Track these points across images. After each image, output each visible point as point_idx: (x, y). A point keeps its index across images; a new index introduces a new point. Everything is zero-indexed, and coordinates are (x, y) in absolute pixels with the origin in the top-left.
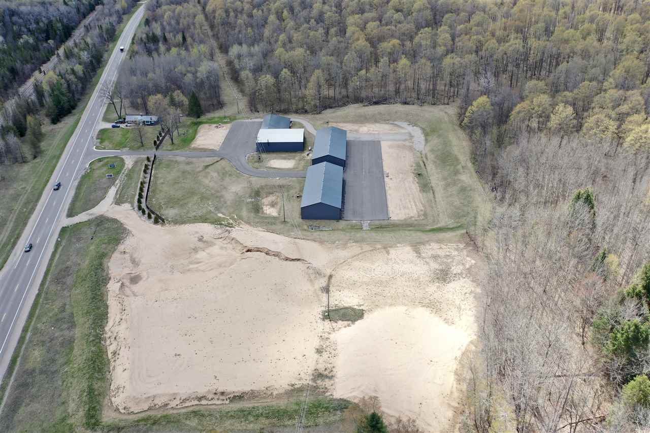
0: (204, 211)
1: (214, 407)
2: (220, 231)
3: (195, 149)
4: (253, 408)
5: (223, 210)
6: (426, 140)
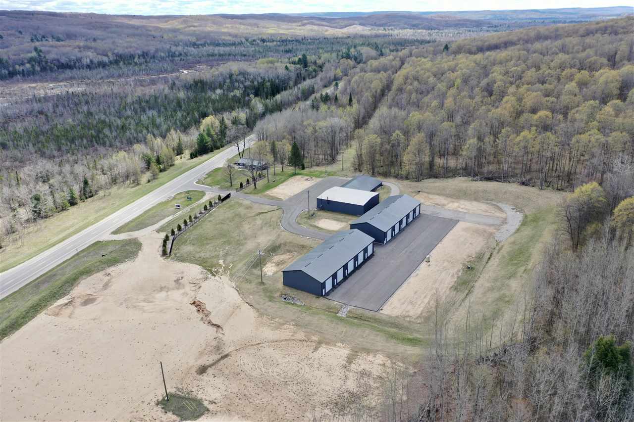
0: (214, 254)
3: (266, 196)
5: (229, 258)
6: (518, 230)
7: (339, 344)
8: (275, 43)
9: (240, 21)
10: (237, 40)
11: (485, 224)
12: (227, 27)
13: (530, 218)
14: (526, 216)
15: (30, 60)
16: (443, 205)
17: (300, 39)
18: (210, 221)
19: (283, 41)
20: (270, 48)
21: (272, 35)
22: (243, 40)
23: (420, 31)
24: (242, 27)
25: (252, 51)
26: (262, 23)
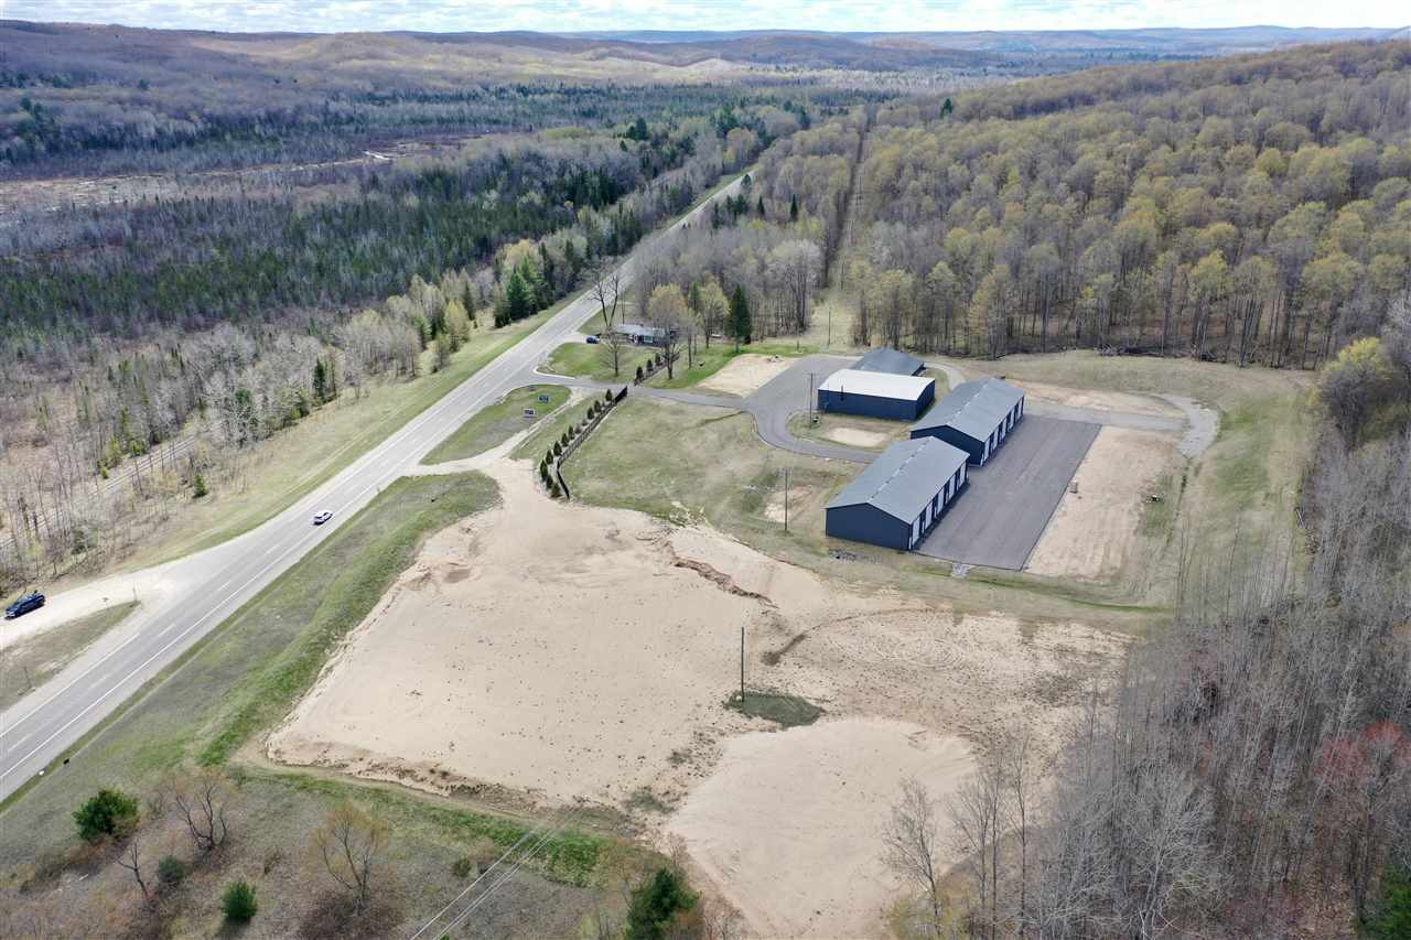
0: (653, 492)
1: (418, 794)
2: (655, 528)
3: (702, 391)
4: (483, 817)
5: (689, 498)
6: (1219, 438)
7: (994, 613)
8: (552, 96)
9: (459, 47)
10: (466, 90)
11: (1153, 430)
12: (432, 61)
13: (1234, 417)
14: (1225, 415)
15: (21, 129)
16: (1059, 401)
17: (605, 88)
18: (610, 438)
19: (567, 92)
20: (544, 107)
21: (540, 79)
22: (479, 89)
23: (857, 73)
24: (466, 60)
25: (509, 113)
26: (507, 53)
